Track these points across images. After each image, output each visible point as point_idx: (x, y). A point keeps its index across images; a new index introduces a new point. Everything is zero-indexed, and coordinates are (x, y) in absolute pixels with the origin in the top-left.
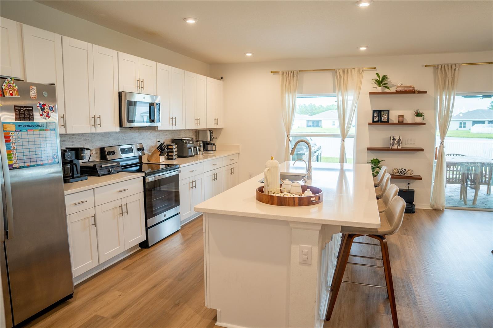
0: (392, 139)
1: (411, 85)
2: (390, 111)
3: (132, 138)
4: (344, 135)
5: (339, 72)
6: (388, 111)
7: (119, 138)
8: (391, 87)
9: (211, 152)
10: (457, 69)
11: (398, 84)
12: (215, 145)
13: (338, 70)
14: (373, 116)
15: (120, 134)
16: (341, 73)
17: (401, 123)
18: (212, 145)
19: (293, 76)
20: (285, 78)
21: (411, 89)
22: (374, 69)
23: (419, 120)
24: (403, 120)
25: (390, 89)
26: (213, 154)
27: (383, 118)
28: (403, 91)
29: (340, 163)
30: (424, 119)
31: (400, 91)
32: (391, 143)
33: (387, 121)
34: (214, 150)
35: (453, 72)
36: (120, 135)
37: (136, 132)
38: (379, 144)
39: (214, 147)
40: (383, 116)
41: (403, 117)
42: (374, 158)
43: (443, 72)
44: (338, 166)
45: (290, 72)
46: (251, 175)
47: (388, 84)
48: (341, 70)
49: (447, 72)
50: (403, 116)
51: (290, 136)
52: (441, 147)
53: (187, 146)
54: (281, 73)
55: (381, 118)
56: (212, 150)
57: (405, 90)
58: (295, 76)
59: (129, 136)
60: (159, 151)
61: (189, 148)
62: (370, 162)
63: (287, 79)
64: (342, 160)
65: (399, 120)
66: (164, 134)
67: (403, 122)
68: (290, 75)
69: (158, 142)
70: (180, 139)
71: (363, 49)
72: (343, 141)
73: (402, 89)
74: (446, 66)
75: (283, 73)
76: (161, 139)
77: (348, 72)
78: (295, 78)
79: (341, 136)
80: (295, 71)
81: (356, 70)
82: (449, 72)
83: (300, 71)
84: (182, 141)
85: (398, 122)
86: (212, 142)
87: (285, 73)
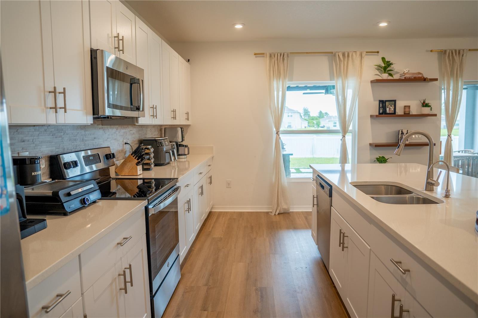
0: (400, 133)
1: (420, 72)
2: (397, 102)
3: (95, 138)
4: (344, 131)
5: (339, 56)
6: (395, 101)
7: (78, 137)
8: (394, 74)
9: (183, 156)
10: (465, 55)
11: (405, 71)
12: (187, 146)
13: (337, 54)
14: (379, 108)
15: (78, 131)
16: (341, 57)
17: (407, 115)
18: (184, 147)
19: (283, 59)
20: (273, 61)
21: (420, 76)
22: (377, 53)
23: (426, 110)
24: (409, 111)
25: (394, 76)
26: (185, 160)
27: (388, 109)
28: (412, 78)
29: (340, 164)
30: (431, 110)
31: (409, 78)
32: (400, 137)
33: (393, 112)
34: (186, 153)
35: (461, 58)
36: (78, 133)
37: (100, 128)
38: (383, 140)
39: (186, 149)
40: (388, 107)
41: (409, 108)
42: (380, 156)
43: (451, 57)
44: (338, 167)
45: (279, 55)
46: (229, 184)
47: (392, 70)
48: (340, 53)
49: (455, 57)
50: (409, 106)
51: (280, 133)
52: (449, 141)
53: (163, 149)
54: (268, 56)
55: (386, 110)
56: (184, 153)
57: (414, 77)
58: (286, 59)
59: (90, 135)
60: (135, 158)
61: (167, 152)
62: (376, 160)
63: (276, 62)
64: (344, 160)
65: (404, 111)
66: (131, 132)
67: (409, 113)
68: (279, 58)
69: (126, 143)
70: (154, 139)
71: (383, 24)
72: (344, 136)
73: (411, 76)
74: (454, 51)
75: (271, 56)
76: (128, 139)
77: (348, 56)
78: (285, 61)
79: (341, 131)
80: (285, 53)
81: (358, 53)
82: (457, 58)
83: (291, 53)
84: (156, 142)
85: (403, 114)
86: (184, 143)
87: (273, 56)
